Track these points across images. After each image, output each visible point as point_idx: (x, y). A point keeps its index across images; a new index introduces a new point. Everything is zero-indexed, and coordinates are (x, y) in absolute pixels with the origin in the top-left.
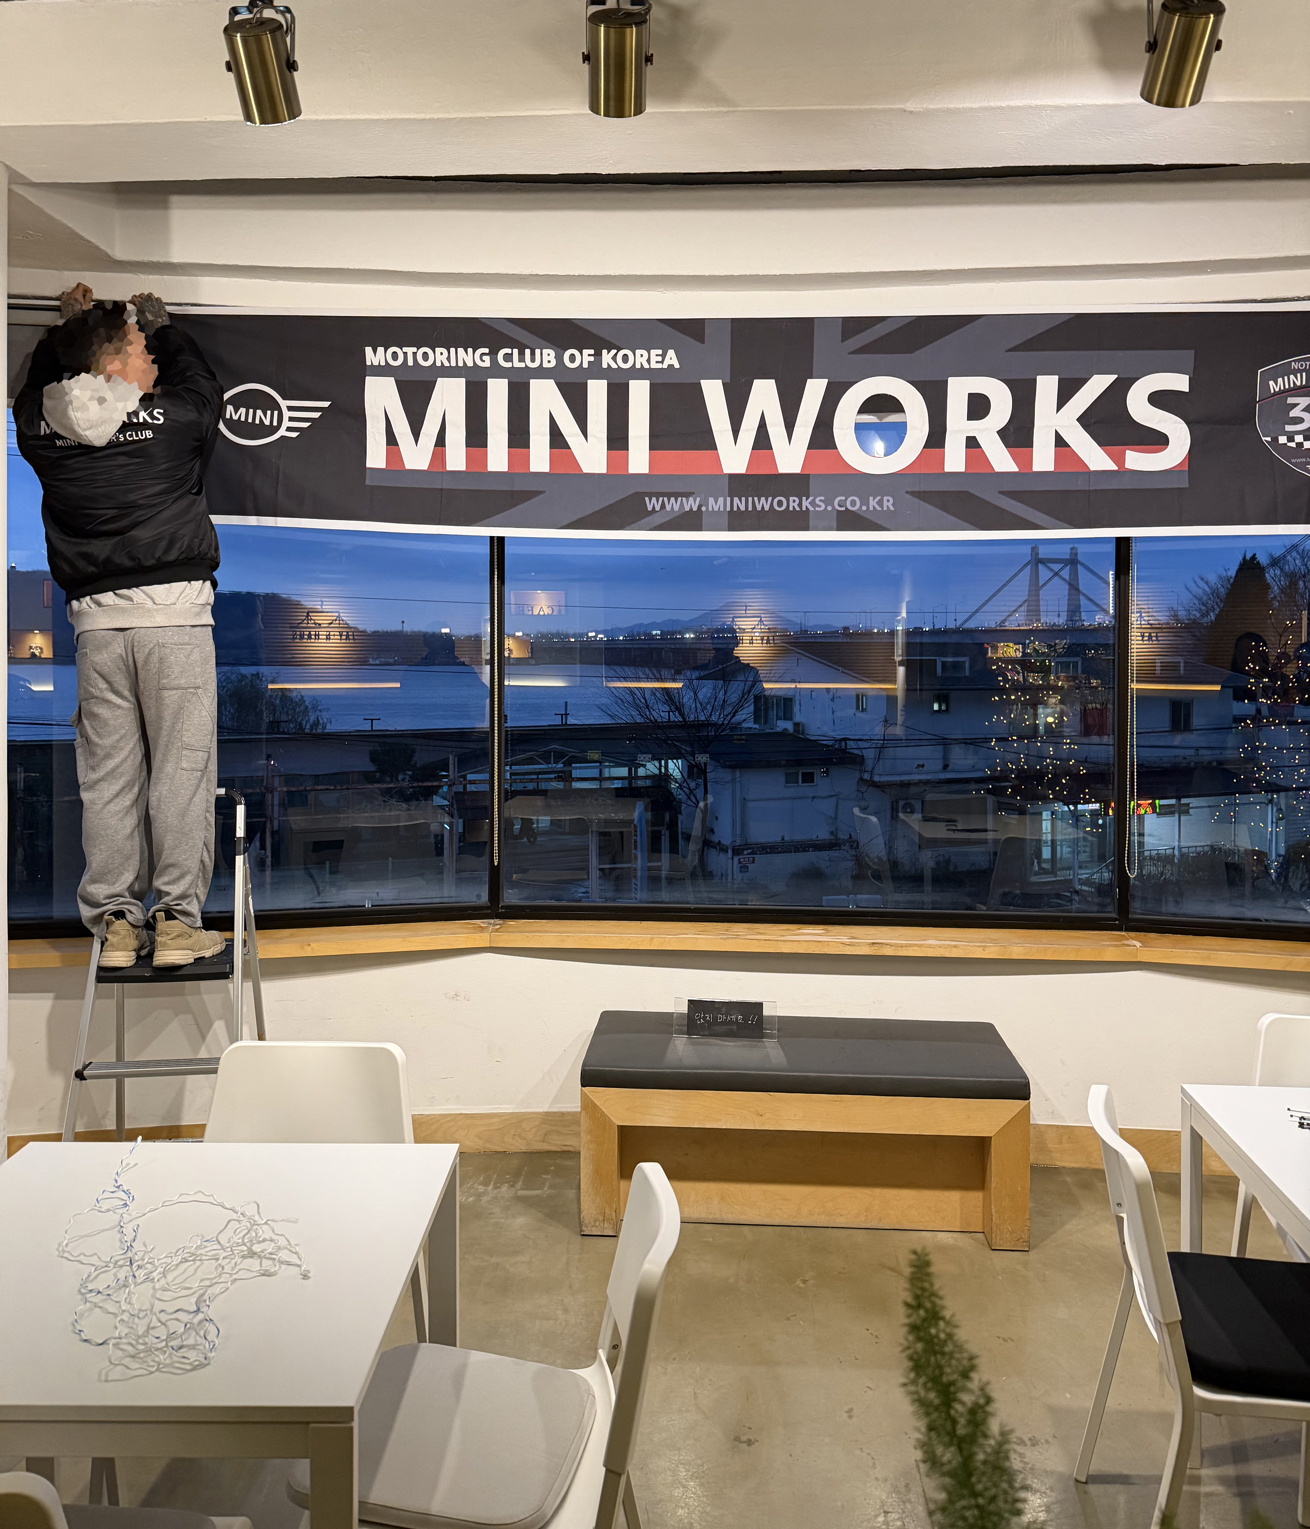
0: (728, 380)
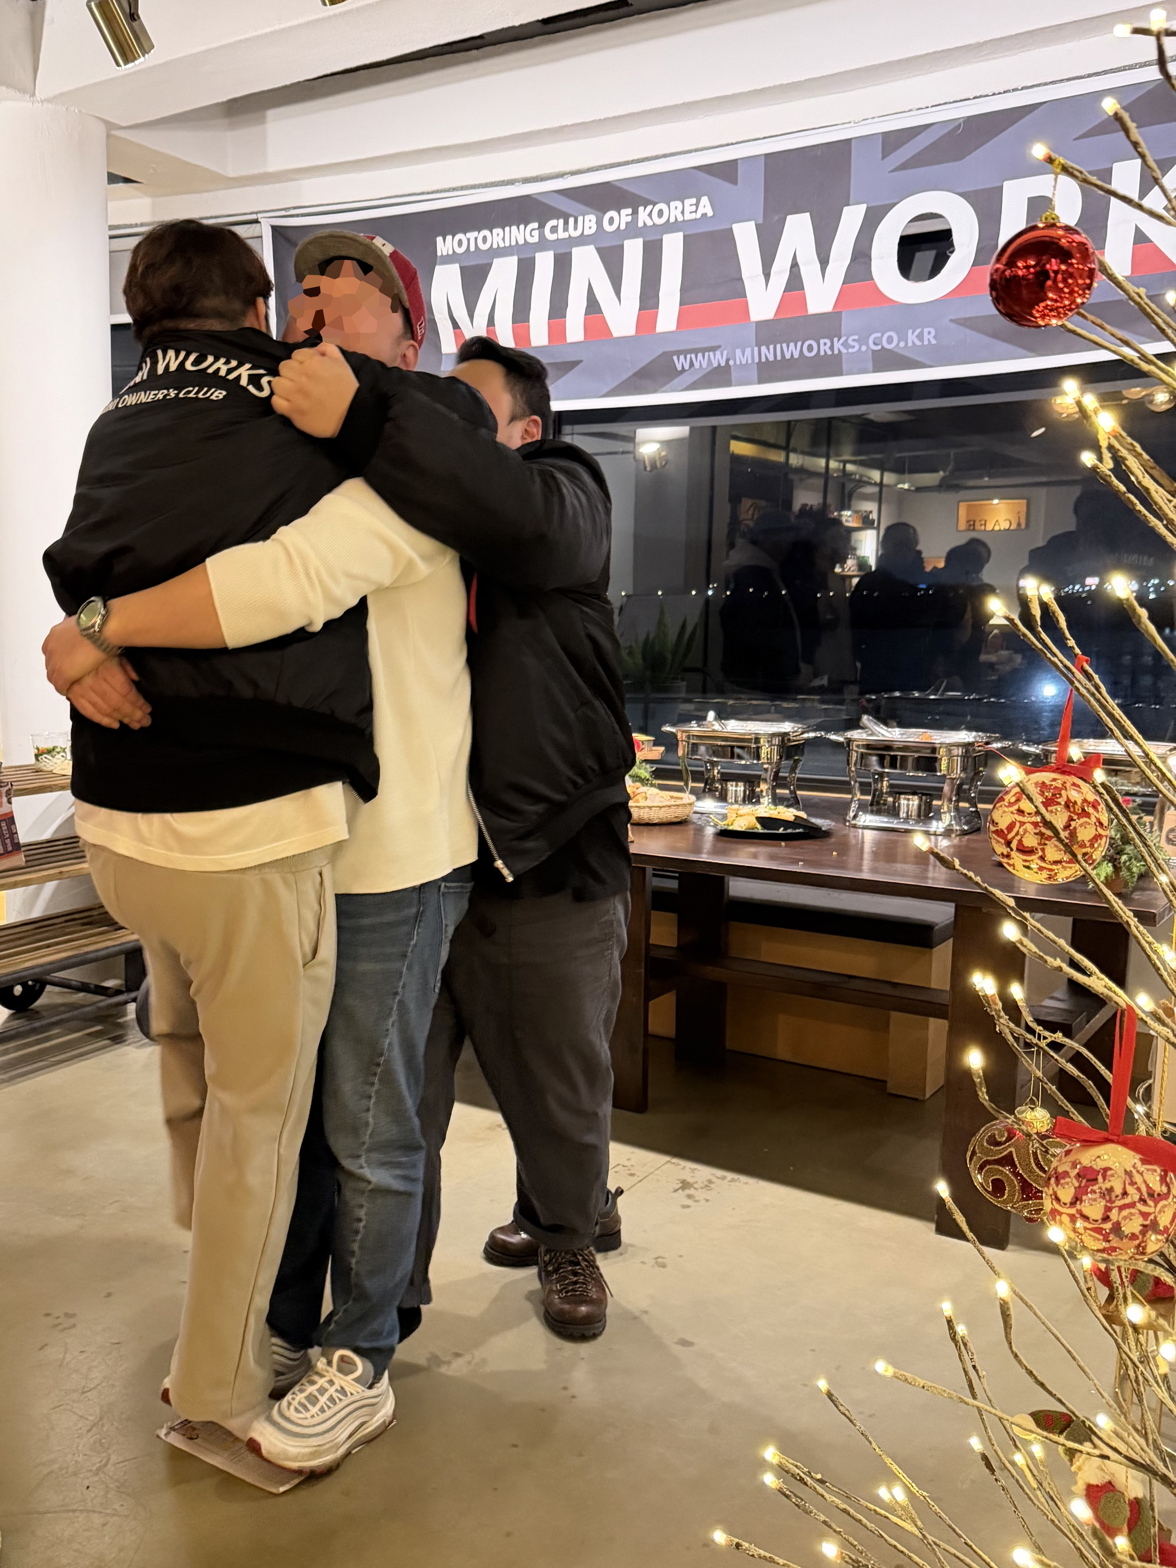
0: (761, 221)
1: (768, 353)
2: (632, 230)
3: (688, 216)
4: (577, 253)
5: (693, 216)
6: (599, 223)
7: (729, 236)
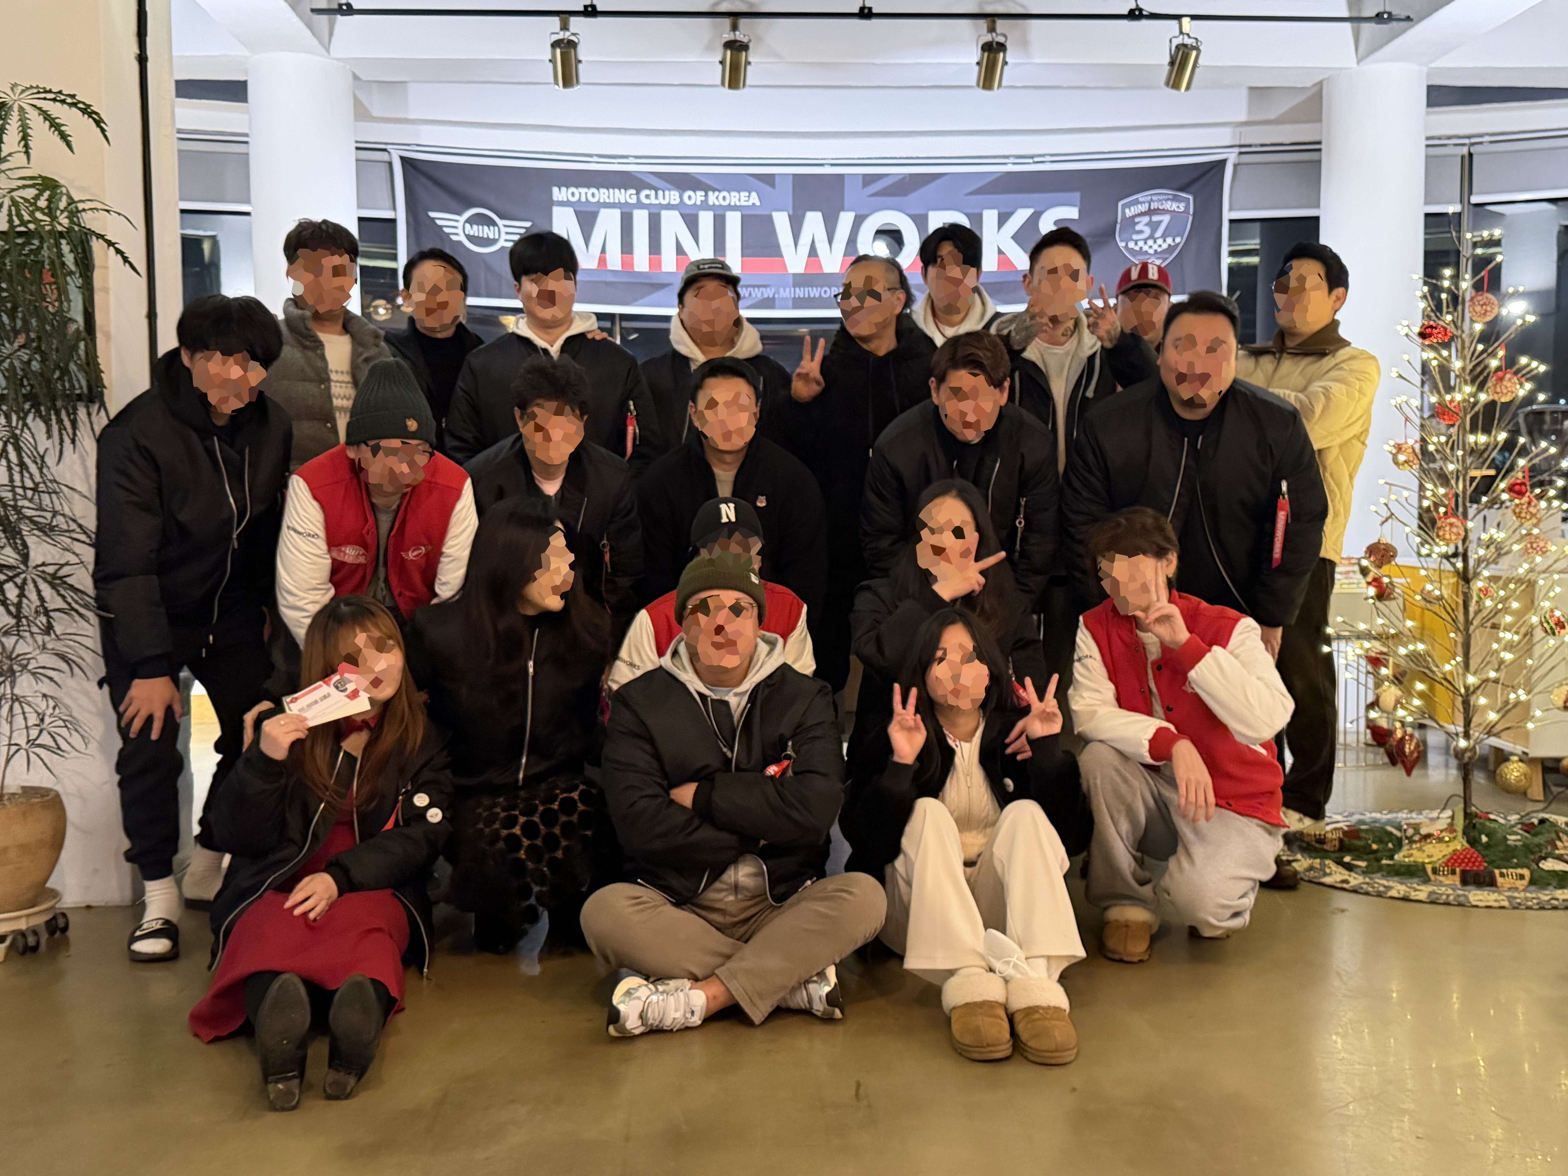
0: (790, 212)
1: (800, 292)
2: (705, 206)
3: (743, 203)
4: (665, 215)
5: (746, 204)
6: (681, 197)
7: (770, 219)
